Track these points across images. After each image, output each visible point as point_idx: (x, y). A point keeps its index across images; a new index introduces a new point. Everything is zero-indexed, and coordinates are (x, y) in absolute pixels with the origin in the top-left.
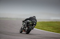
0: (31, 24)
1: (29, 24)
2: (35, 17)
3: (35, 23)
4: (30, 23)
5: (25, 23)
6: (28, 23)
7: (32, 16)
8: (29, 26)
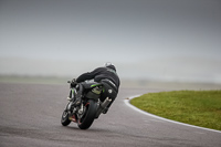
0: (99, 93)
1: (89, 95)
2: (112, 67)
4: (95, 91)
5: (78, 89)
6: (87, 90)
8: (90, 102)
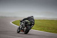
3: (33, 23)
6: (26, 23)
7: (30, 16)
8: (28, 26)
